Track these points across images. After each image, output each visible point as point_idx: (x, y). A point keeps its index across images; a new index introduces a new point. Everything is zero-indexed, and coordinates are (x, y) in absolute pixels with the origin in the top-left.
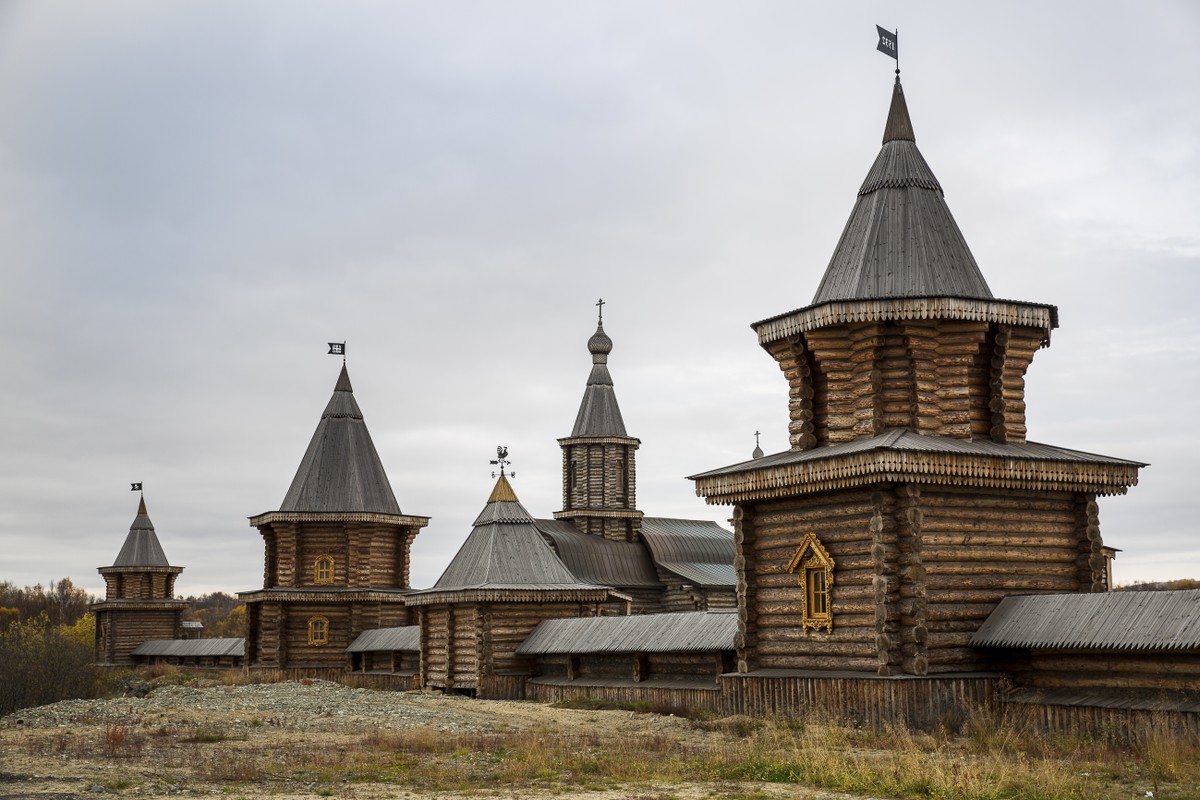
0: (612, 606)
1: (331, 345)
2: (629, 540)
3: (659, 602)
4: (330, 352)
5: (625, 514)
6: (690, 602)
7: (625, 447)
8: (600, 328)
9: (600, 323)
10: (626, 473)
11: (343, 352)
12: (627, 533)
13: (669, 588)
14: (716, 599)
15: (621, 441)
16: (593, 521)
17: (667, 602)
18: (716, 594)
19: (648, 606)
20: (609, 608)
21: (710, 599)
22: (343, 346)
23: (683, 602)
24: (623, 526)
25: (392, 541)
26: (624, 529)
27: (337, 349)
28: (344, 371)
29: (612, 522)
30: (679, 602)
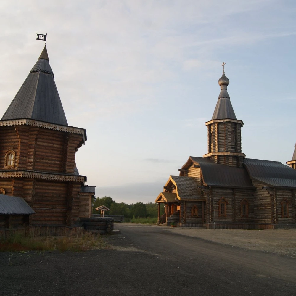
0: (228, 197)
1: (38, 35)
2: (238, 166)
3: (253, 196)
4: (38, 39)
5: (235, 154)
6: (268, 195)
7: (235, 124)
8: (224, 75)
9: (224, 73)
10: (236, 136)
11: (45, 39)
12: (237, 163)
13: (257, 189)
14: (281, 194)
15: (233, 121)
16: (221, 158)
17: (256, 195)
18: (281, 191)
19: (247, 197)
20: (227, 198)
21: (278, 194)
22: (45, 36)
23: (264, 195)
24: (235, 160)
25: (59, 143)
26: (235, 161)
27: (42, 37)
28: (45, 50)
29: (230, 158)
30: (263, 196)
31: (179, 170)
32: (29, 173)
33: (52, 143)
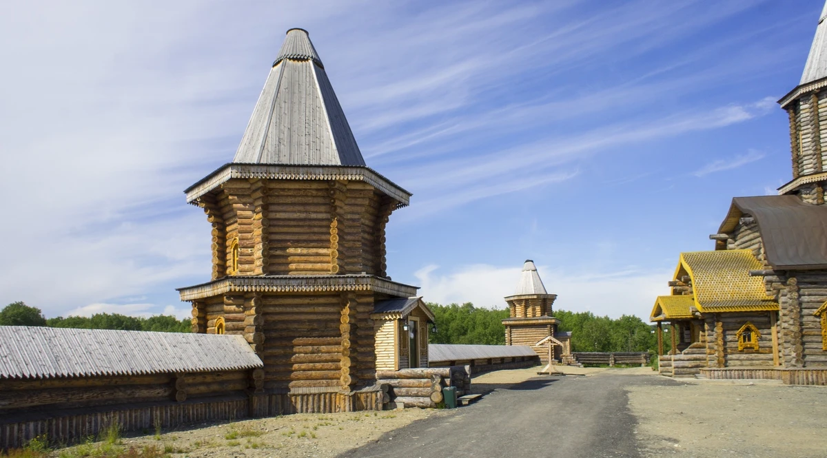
31: (712, 238)
32: (242, 282)
33: (306, 212)
